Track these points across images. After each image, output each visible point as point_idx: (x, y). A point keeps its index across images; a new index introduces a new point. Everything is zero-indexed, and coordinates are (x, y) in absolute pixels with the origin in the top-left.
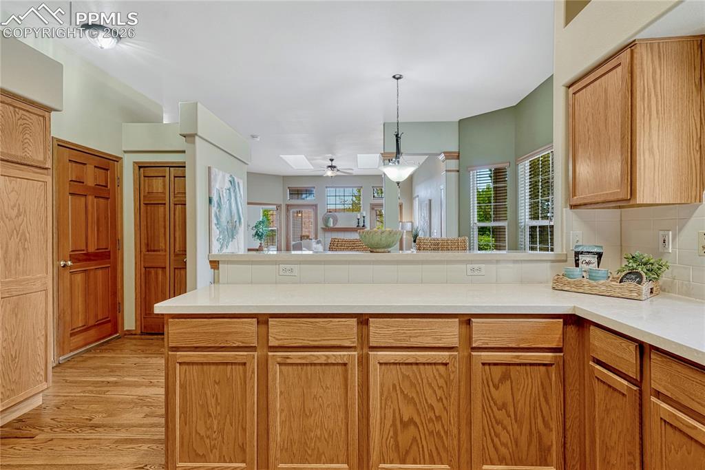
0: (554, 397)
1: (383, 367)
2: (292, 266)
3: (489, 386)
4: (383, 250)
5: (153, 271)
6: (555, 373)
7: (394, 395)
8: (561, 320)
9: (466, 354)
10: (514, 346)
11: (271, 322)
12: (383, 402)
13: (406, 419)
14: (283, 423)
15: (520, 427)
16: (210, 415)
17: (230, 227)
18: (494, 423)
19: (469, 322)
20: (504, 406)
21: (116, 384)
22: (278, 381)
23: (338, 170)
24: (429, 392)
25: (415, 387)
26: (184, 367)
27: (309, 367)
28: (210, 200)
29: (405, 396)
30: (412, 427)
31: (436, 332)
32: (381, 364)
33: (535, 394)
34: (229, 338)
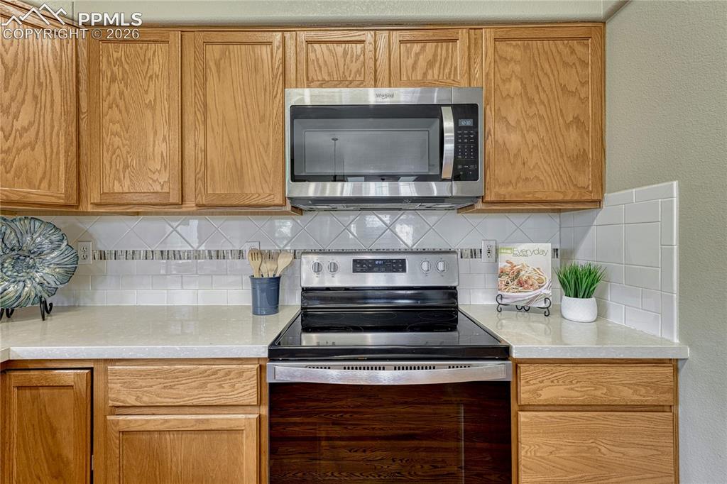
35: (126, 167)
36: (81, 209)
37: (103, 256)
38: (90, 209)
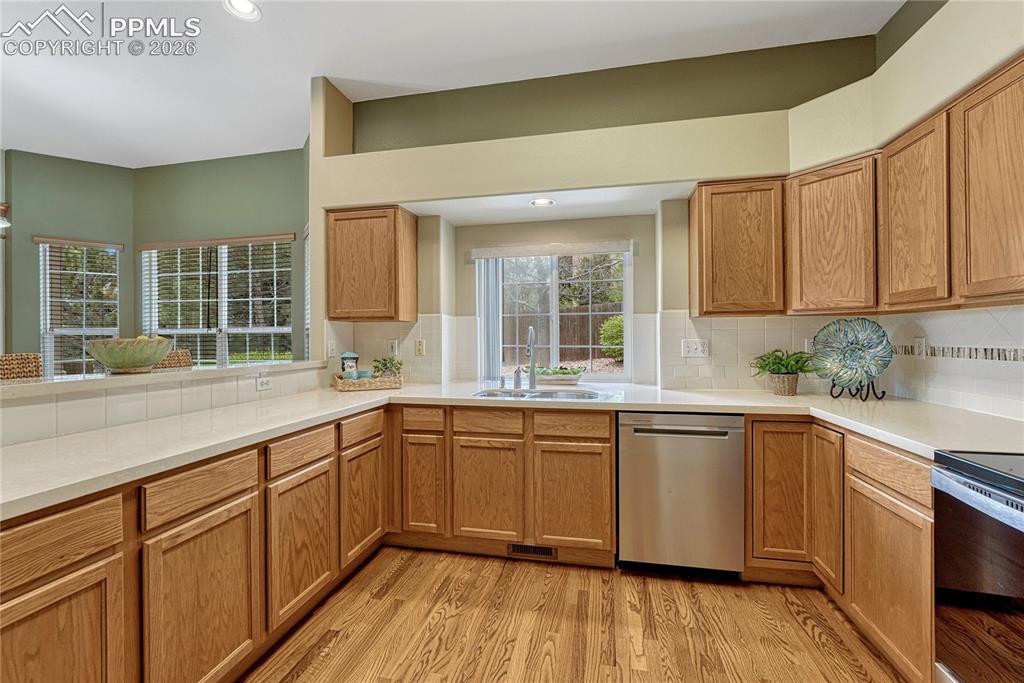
1: (282, 497)
6: (381, 452)
7: (290, 524)
8: (383, 410)
9: (338, 456)
10: (363, 438)
11: (151, 489)
13: (299, 545)
19: (338, 426)
24: (314, 506)
25: (306, 507)
29: (298, 521)
30: (304, 551)
31: (321, 443)
35: (906, 266)
36: (880, 309)
37: (933, 353)
38: (887, 308)
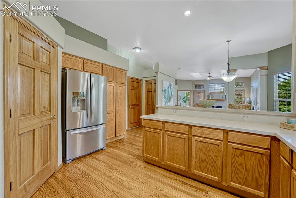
0: (265, 167)
1: (196, 142)
2: (178, 110)
3: (235, 156)
4: (208, 107)
5: (149, 110)
6: (265, 158)
7: (199, 151)
8: (270, 138)
9: (226, 143)
10: (246, 144)
11: (166, 124)
12: (196, 152)
13: (203, 159)
14: (168, 151)
15: (248, 174)
16: (151, 145)
17: (169, 98)
18: (236, 169)
19: (227, 133)
20: (241, 164)
21: (138, 137)
22: (167, 140)
23: (212, 77)
24: (211, 153)
25: (207, 150)
26: (146, 132)
27: (175, 138)
28: (162, 90)
29: (203, 152)
30: (205, 162)
31: (214, 134)
32: (196, 141)
33: (255, 163)
34: (156, 126)
